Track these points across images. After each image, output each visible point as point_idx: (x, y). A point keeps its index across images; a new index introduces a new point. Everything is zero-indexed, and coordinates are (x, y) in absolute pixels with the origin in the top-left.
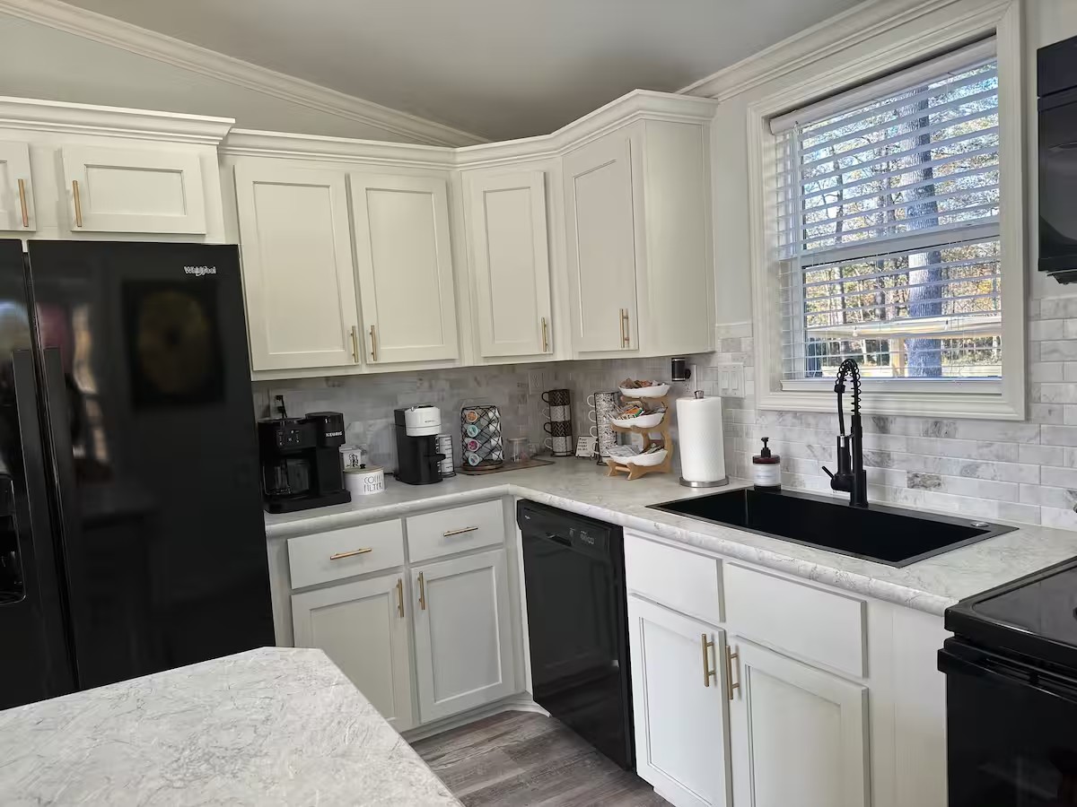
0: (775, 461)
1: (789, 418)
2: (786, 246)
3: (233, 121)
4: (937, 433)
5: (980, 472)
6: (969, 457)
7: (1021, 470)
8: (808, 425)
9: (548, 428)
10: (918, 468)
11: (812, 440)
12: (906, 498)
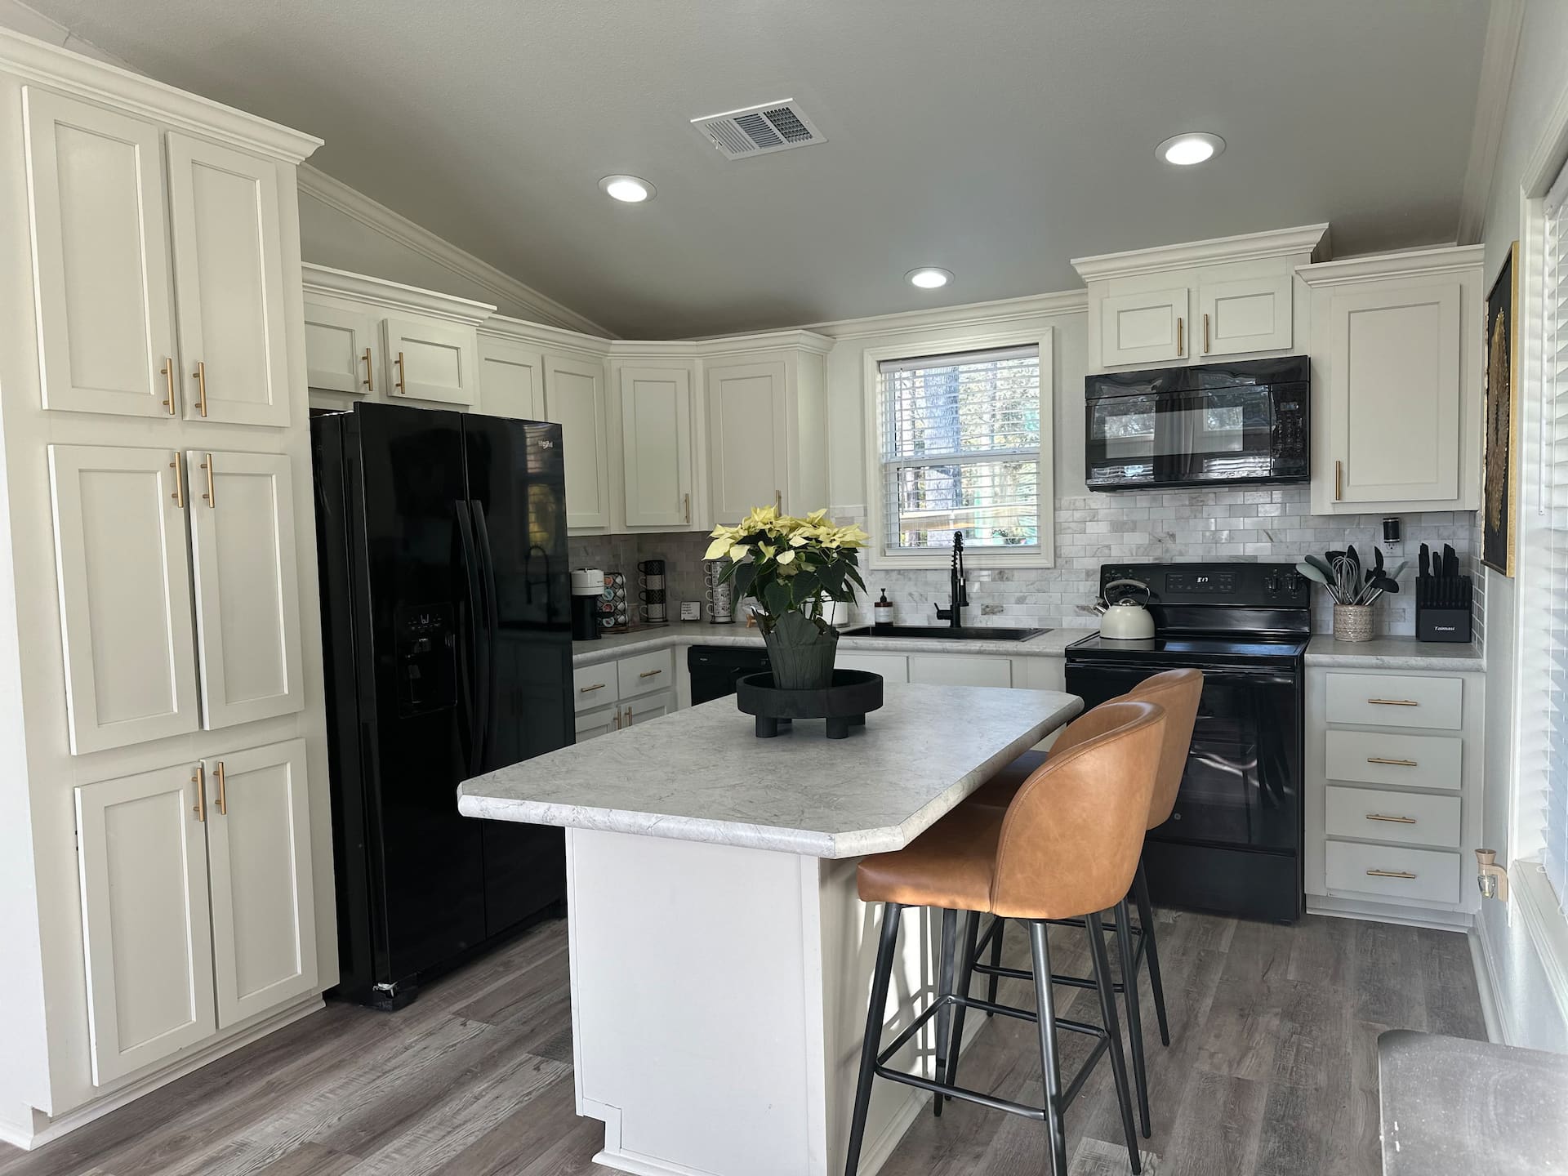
0: (890, 605)
1: (894, 575)
2: (887, 453)
3: (495, 308)
4: (1001, 579)
5: (1027, 601)
6: (1021, 592)
7: (1051, 597)
8: (910, 579)
9: (643, 596)
10: (988, 601)
11: (913, 590)
12: (981, 622)
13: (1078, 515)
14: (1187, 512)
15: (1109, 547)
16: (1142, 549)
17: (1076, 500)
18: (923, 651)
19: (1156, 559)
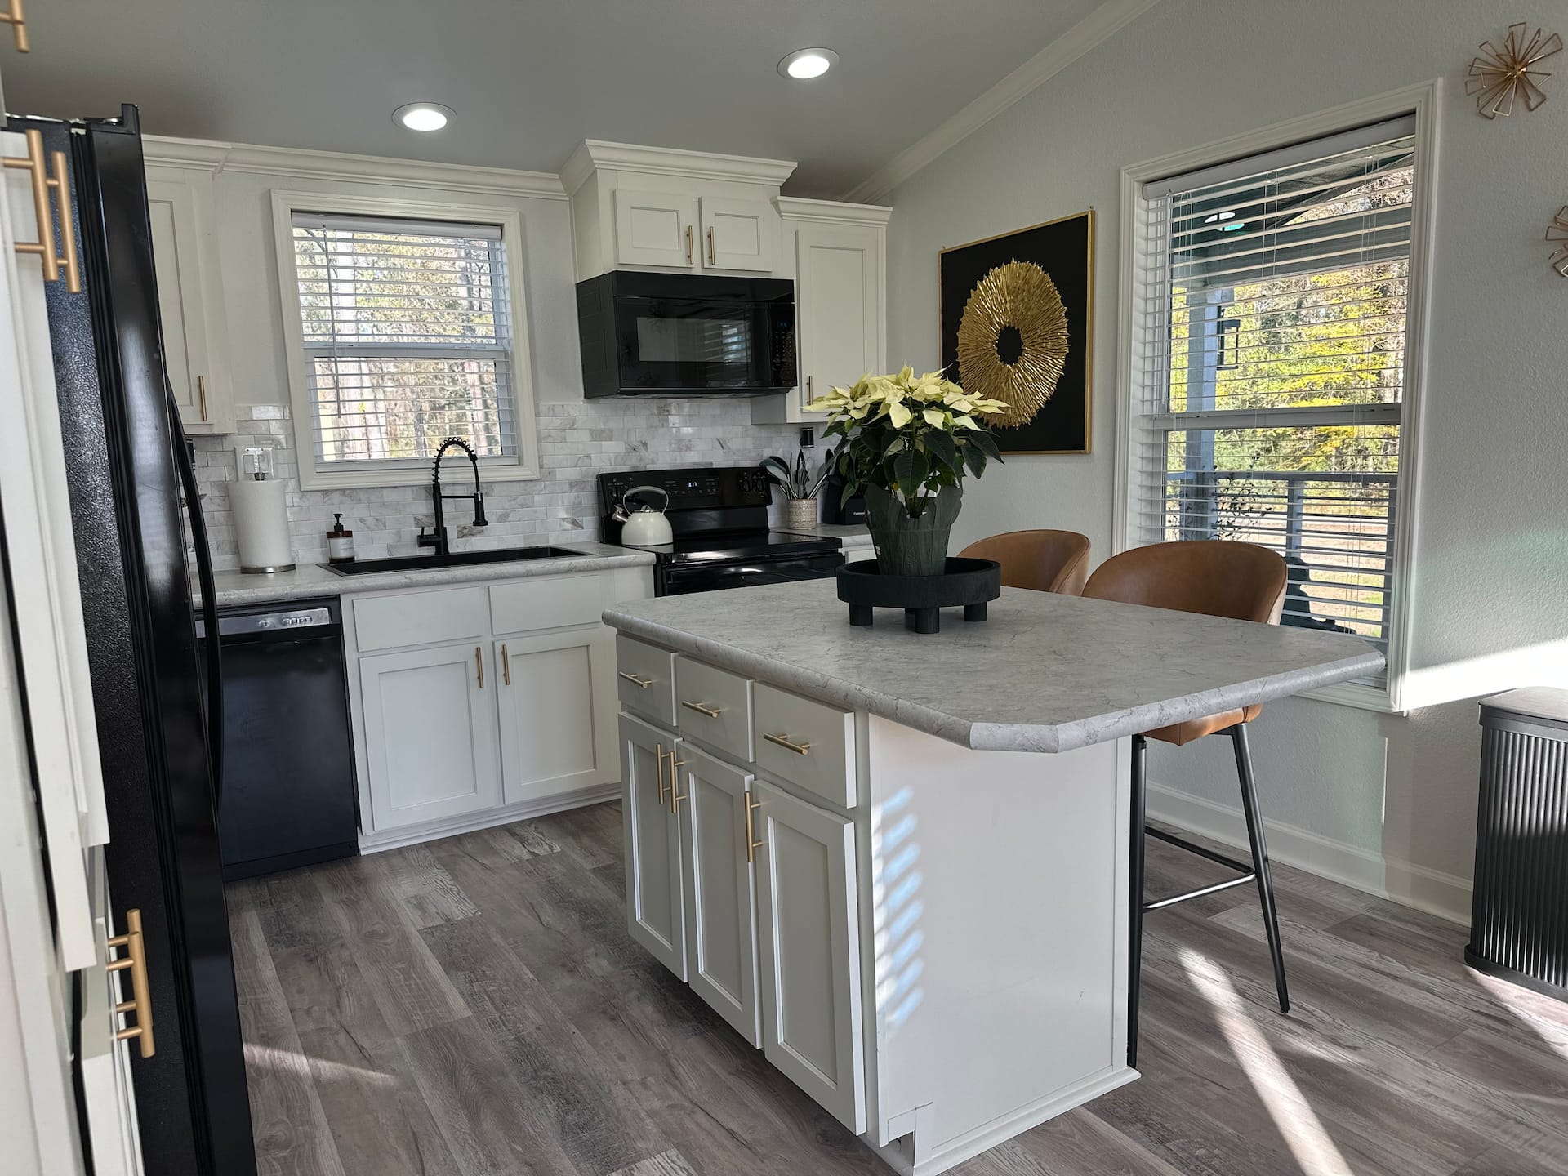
11: (364, 514)
12: (458, 546)
13: (557, 422)
14: (656, 421)
15: (589, 456)
16: (620, 458)
17: (554, 405)
18: (502, 577)
19: (634, 467)
